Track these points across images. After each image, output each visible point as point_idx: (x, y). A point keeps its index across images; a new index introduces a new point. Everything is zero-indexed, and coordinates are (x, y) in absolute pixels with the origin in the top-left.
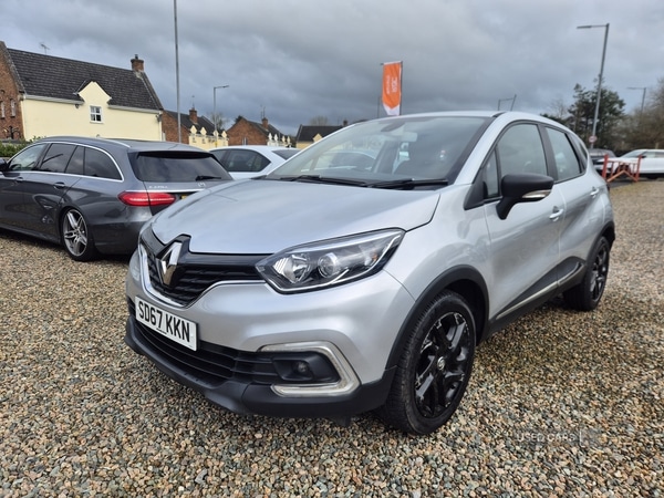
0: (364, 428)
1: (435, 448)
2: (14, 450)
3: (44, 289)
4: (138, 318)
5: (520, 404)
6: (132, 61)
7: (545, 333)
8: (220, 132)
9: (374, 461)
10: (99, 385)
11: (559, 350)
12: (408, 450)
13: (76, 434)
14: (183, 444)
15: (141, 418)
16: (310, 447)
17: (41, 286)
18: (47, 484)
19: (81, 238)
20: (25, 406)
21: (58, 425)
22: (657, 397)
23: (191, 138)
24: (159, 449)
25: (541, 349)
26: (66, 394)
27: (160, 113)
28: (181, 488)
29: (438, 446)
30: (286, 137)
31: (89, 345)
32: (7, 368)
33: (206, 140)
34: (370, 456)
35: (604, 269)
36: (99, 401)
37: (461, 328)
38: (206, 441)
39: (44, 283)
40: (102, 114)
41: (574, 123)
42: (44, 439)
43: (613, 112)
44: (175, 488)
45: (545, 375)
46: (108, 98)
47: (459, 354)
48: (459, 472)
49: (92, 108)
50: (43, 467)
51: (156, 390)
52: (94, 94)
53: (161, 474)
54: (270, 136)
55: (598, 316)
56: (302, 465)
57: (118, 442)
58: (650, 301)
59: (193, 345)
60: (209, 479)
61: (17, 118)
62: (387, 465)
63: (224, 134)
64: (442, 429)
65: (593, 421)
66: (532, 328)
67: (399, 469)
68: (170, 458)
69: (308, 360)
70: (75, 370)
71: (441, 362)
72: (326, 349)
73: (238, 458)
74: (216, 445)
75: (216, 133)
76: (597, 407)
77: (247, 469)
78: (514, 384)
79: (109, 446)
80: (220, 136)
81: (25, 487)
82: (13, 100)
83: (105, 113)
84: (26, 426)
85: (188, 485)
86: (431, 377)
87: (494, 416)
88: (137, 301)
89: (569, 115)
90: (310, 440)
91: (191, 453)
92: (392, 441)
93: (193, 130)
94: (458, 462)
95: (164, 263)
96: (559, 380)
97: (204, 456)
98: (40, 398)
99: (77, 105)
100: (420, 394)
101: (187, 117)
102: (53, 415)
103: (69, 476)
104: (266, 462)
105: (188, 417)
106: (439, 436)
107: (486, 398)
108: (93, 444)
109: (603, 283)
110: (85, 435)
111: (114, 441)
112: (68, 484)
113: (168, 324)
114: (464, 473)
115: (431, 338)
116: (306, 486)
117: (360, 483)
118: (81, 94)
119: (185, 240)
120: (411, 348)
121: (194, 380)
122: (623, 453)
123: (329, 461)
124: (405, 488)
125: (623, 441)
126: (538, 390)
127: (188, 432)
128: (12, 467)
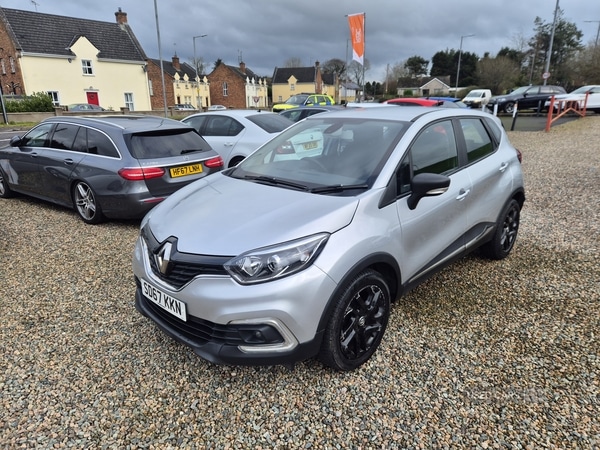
0: (308, 366)
1: (356, 380)
2: (67, 389)
3: (66, 253)
4: (144, 293)
5: (425, 344)
6: (117, 14)
7: (459, 281)
8: (202, 77)
9: (313, 391)
10: (119, 337)
11: (467, 297)
12: (337, 382)
13: (107, 375)
14: (181, 381)
15: (151, 362)
16: (269, 381)
17: (63, 249)
18: (92, 412)
19: (90, 206)
20: (68, 355)
21: (94, 369)
22: (530, 337)
23: (175, 85)
24: (165, 385)
25: (453, 297)
26: (96, 345)
27: (146, 63)
28: (181, 413)
29: (359, 378)
30: (263, 80)
31: (107, 304)
32: (50, 325)
33: (189, 85)
34: (310, 387)
35: (515, 225)
36: (120, 349)
37: (377, 295)
38: (197, 379)
39: (65, 247)
40: (93, 66)
41: (533, 55)
42: (85, 380)
43: (571, 43)
44: (178, 413)
45: (451, 318)
46: (97, 51)
47: (376, 312)
48: (370, 397)
49: (84, 62)
50: (88, 401)
51: (160, 340)
52: (83, 48)
53: (168, 403)
54: (248, 80)
55: (506, 264)
56: (263, 394)
57: (137, 381)
58: (554, 248)
59: (183, 317)
60: (200, 406)
61: (17, 74)
62: (321, 393)
63: (205, 79)
64: (364, 366)
65: (475, 356)
66: (449, 278)
67: (329, 396)
68: (173, 391)
69: (261, 330)
70: (100, 325)
71: (362, 321)
72: (274, 322)
73: (219, 391)
74: (204, 382)
75: (198, 79)
76: (481, 345)
77: (225, 399)
78: (424, 328)
79: (130, 384)
80: (202, 81)
81: (77, 414)
82: (12, 57)
83: (95, 65)
84: (72, 371)
85: (186, 410)
86: (354, 332)
87: (404, 354)
88: (143, 281)
89: (529, 48)
90: (270, 376)
91: (187, 388)
92: (327, 376)
93: (177, 76)
94: (370, 390)
95: (160, 258)
96: (460, 323)
97: (196, 390)
98: (78, 349)
99: (70, 60)
100: (345, 344)
101: (171, 64)
102: (89, 362)
103: (106, 406)
104: (238, 394)
105: (184, 361)
106: (361, 371)
107: (401, 340)
108: (119, 383)
109: (514, 236)
110: (113, 376)
111: (134, 380)
112: (106, 412)
113: (166, 301)
114: (373, 398)
115: (351, 306)
116: (265, 410)
117: (301, 407)
118: (73, 49)
119: (173, 240)
120: (336, 315)
121: (186, 340)
122: (490, 381)
123: (282, 391)
124: (331, 410)
125: (493, 371)
126: (440, 333)
127: (184, 373)
128: (67, 401)
